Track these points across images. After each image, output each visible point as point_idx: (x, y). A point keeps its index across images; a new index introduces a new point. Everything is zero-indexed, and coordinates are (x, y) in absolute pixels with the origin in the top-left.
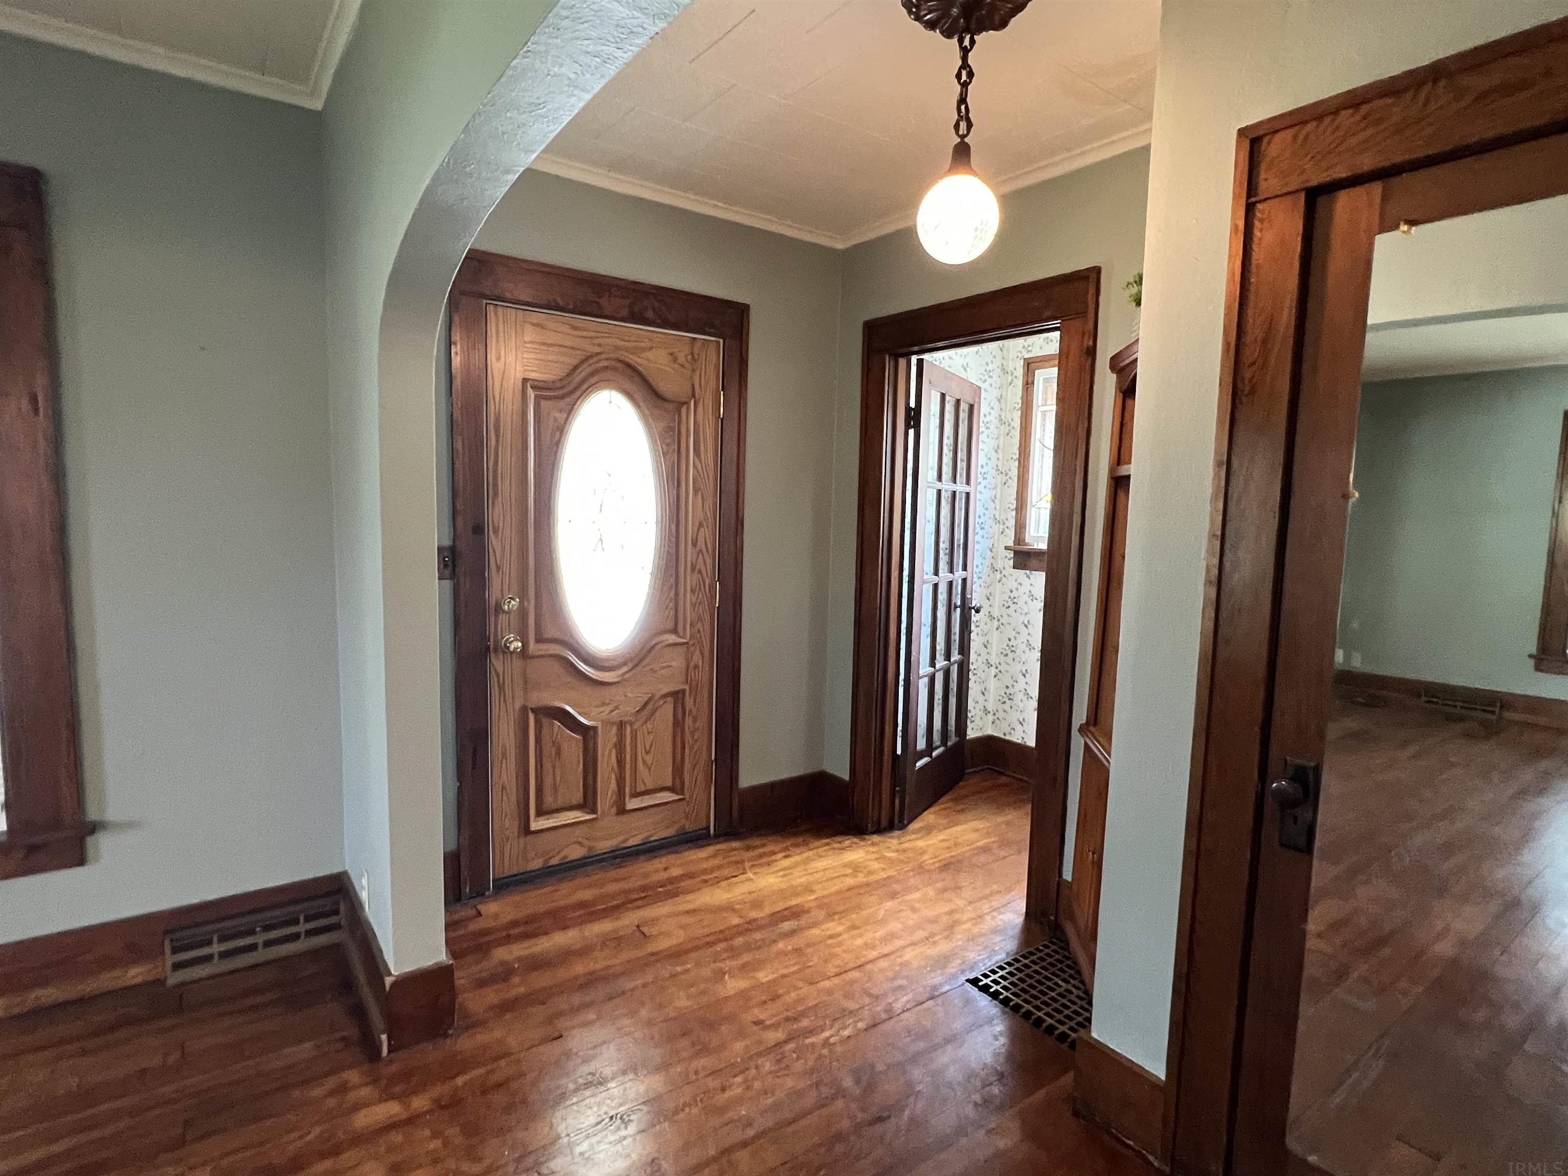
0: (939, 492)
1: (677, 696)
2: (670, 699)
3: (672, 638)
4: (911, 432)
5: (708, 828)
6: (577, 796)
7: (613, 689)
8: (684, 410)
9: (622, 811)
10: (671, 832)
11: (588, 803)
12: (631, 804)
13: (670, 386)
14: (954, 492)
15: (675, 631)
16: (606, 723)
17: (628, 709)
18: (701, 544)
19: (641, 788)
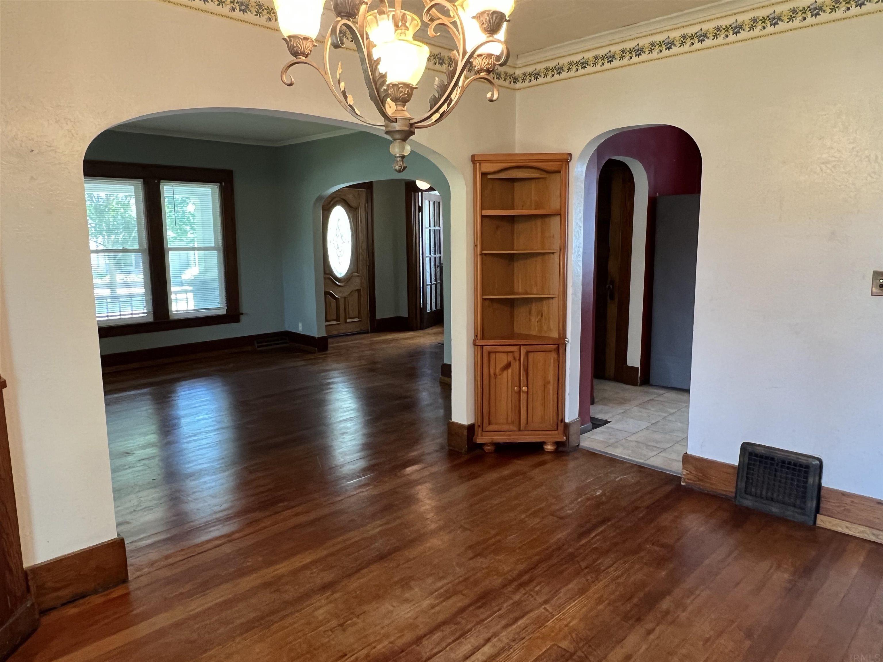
0: (430, 230)
1: (359, 291)
2: (357, 292)
3: (356, 274)
4: (420, 213)
5: (368, 330)
6: (335, 317)
7: (342, 288)
8: (357, 210)
9: (346, 322)
10: (358, 330)
11: (337, 319)
12: (348, 321)
13: (353, 204)
14: (435, 230)
15: (357, 272)
16: (342, 297)
17: (346, 294)
18: (363, 248)
19: (350, 316)
